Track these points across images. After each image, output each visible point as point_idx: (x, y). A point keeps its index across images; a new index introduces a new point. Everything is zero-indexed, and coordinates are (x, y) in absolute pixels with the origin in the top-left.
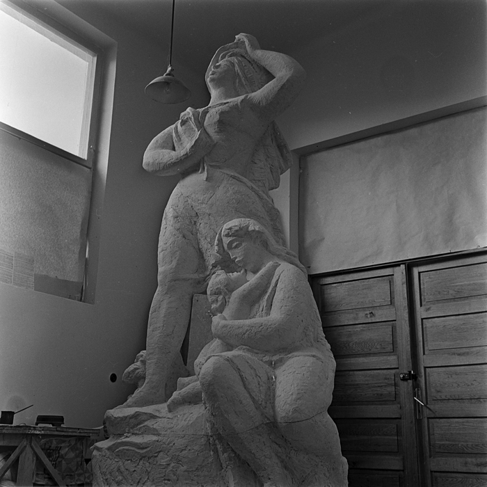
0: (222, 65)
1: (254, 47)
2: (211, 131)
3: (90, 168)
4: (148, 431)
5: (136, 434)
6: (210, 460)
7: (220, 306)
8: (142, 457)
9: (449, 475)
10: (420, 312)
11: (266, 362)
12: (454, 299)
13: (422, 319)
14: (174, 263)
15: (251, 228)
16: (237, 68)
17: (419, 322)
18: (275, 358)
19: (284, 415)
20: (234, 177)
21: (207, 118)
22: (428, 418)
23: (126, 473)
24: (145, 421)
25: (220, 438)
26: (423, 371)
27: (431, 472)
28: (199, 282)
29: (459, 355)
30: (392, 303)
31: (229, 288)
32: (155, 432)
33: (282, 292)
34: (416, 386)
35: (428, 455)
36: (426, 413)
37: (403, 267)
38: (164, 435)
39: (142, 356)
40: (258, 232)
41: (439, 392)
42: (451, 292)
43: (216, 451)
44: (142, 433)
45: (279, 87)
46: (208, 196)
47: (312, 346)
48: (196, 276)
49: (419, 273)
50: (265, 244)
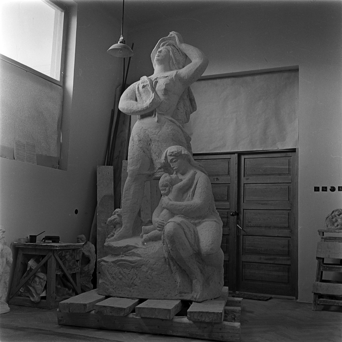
0: (163, 50)
1: (181, 42)
2: (160, 94)
3: (61, 86)
4: (134, 254)
5: (127, 256)
6: (167, 269)
7: (167, 192)
8: (133, 267)
9: (251, 264)
10: (243, 180)
11: (192, 223)
12: (262, 175)
13: (244, 184)
14: (138, 166)
15: (183, 153)
16: (171, 53)
17: (242, 185)
18: (196, 221)
19: (205, 251)
20: (171, 121)
21: (157, 86)
22: (243, 235)
23: (124, 274)
24: (132, 249)
25: (172, 259)
26: (242, 211)
27: (243, 262)
28: (150, 176)
29: (262, 204)
30: (229, 174)
31: (172, 183)
32: (138, 255)
33: (200, 189)
34: (238, 218)
35: (241, 253)
36: (242, 232)
37: (236, 155)
38: (144, 257)
39: (118, 212)
40: (187, 155)
41: (249, 222)
42: (260, 170)
43: (169, 265)
44: (131, 255)
45: (195, 69)
46: (157, 130)
47: (212, 214)
48: (148, 172)
49: (245, 159)
50: (189, 161)
